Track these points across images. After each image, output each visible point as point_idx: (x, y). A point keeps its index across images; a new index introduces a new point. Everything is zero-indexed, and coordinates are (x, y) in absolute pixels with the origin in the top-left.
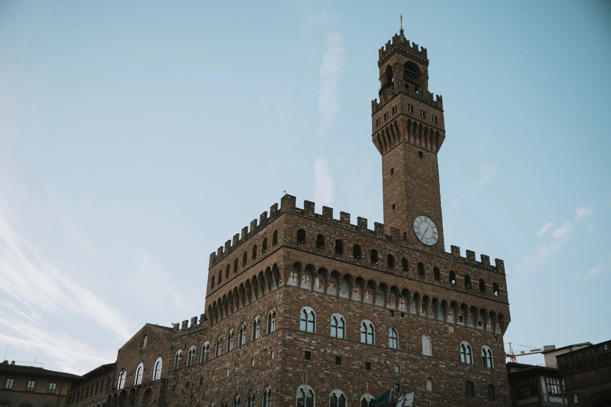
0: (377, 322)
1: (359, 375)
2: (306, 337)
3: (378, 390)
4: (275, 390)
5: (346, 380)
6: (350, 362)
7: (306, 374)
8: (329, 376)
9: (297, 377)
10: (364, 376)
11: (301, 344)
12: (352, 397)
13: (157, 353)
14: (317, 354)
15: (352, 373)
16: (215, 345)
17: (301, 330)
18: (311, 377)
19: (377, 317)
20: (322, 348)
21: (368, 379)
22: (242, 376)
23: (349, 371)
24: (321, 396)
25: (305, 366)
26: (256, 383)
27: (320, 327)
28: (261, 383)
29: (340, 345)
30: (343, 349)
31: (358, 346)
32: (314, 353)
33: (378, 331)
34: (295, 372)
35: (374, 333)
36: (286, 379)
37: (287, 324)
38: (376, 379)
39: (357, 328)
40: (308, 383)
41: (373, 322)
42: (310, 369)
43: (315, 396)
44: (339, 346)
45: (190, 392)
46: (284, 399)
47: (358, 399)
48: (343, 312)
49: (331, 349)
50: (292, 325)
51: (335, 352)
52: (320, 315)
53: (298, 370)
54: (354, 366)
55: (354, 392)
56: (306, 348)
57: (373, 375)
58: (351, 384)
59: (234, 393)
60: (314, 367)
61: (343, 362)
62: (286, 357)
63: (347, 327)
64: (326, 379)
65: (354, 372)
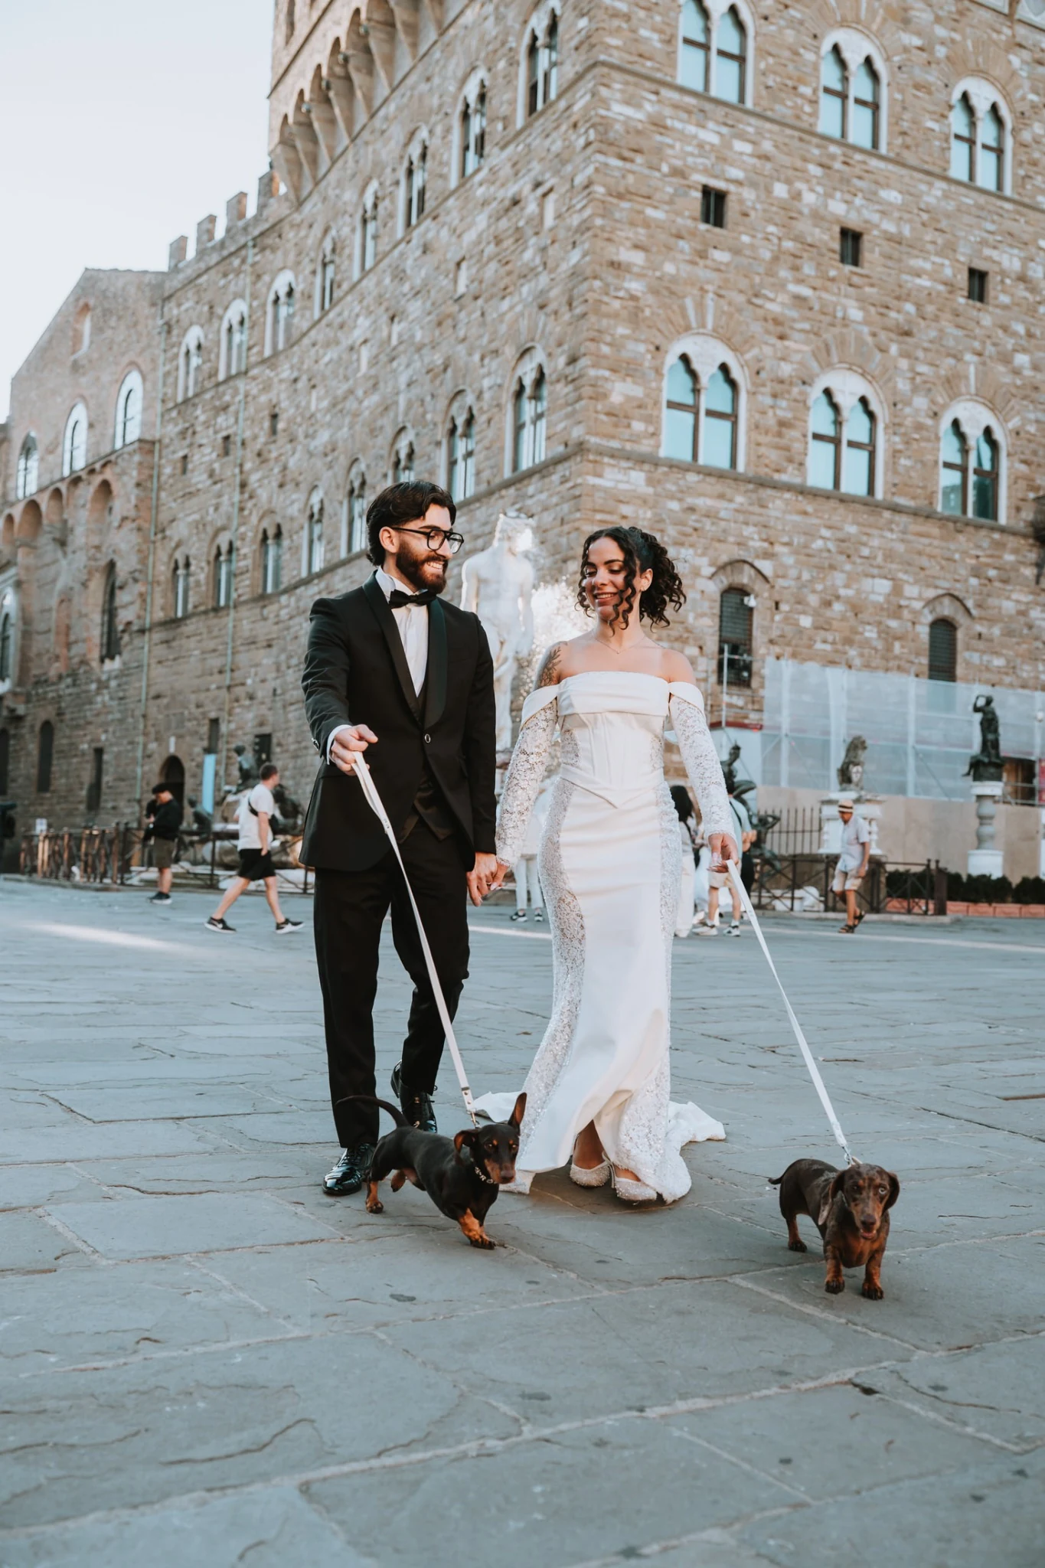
0: (1023, 98)
1: (936, 319)
2: (706, 118)
3: (1014, 391)
4: (562, 361)
5: (883, 336)
6: (900, 261)
7: (707, 292)
8: (811, 309)
9: (667, 301)
10: (958, 326)
11: (682, 150)
12: (907, 410)
13: (125, 360)
14: (758, 206)
15: (910, 308)
16: (314, 272)
17: (681, 80)
18: (730, 304)
19: (1024, 74)
20: (779, 180)
21: (975, 338)
22: (419, 349)
23: (898, 298)
24: (775, 396)
25: (703, 255)
26: (477, 357)
27: (771, 83)
28: (496, 352)
29: (860, 178)
30: (871, 198)
31: (939, 193)
32: (741, 201)
33: (1026, 136)
34: (658, 274)
35: (1009, 143)
36: (617, 304)
37: (617, 48)
38: (1010, 343)
39: (934, 113)
40: (714, 330)
41: (1006, 96)
42: (723, 268)
43: (748, 392)
44: (856, 181)
45: (237, 470)
46: (605, 396)
47: (929, 422)
48: (874, 27)
49: (820, 189)
50: (641, 56)
51: (837, 207)
52: (773, 28)
53: (669, 268)
54: (919, 276)
55: (915, 390)
56: (706, 171)
57: (995, 325)
58: (905, 354)
59: (390, 432)
60: (745, 261)
61: (871, 253)
62: (615, 201)
63: (892, 100)
64: (794, 320)
65: (919, 306)
